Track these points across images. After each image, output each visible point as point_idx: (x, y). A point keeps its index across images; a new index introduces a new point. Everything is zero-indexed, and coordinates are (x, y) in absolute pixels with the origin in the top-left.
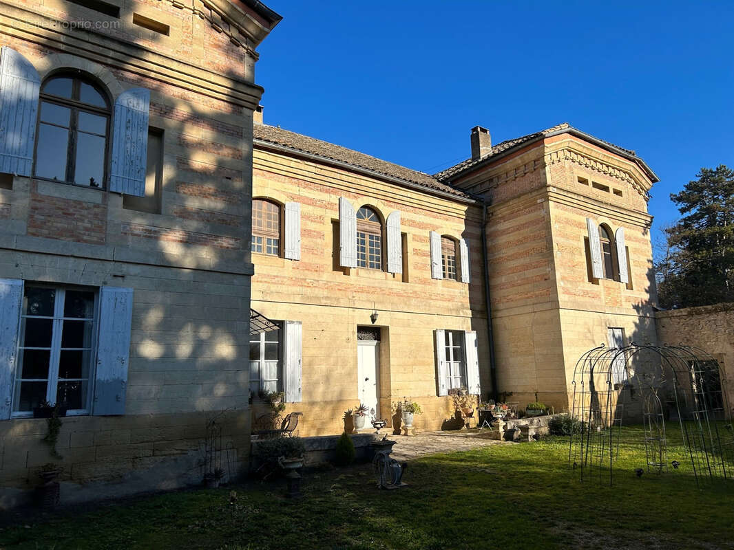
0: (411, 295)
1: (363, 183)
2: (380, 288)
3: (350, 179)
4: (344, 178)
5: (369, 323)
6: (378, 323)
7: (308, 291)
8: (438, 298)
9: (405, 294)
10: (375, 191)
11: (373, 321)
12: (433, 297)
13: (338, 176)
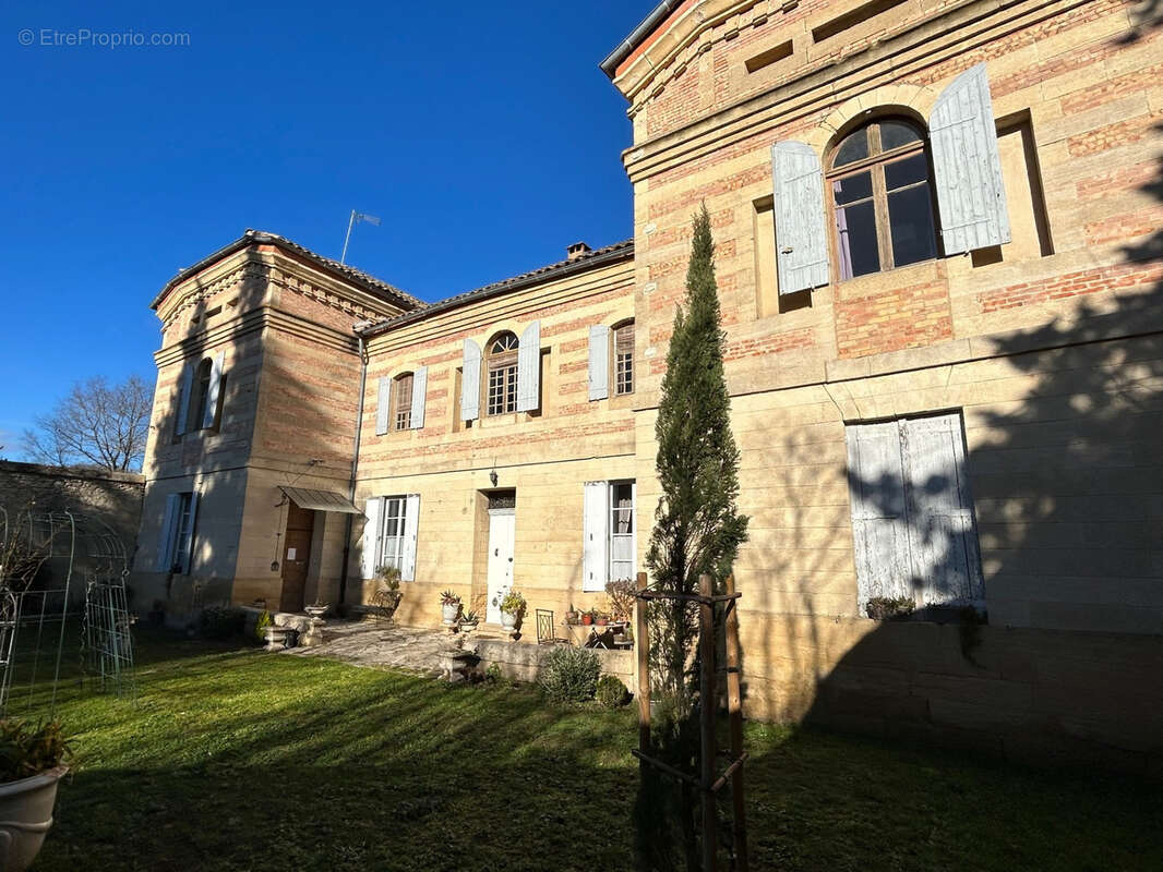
0: (553, 436)
1: (485, 309)
2: (507, 437)
3: (470, 314)
4: (464, 315)
5: (490, 485)
6: (502, 484)
7: (429, 460)
8: (600, 430)
9: (543, 437)
10: (503, 311)
11: (495, 482)
12: (588, 431)
13: (458, 317)
